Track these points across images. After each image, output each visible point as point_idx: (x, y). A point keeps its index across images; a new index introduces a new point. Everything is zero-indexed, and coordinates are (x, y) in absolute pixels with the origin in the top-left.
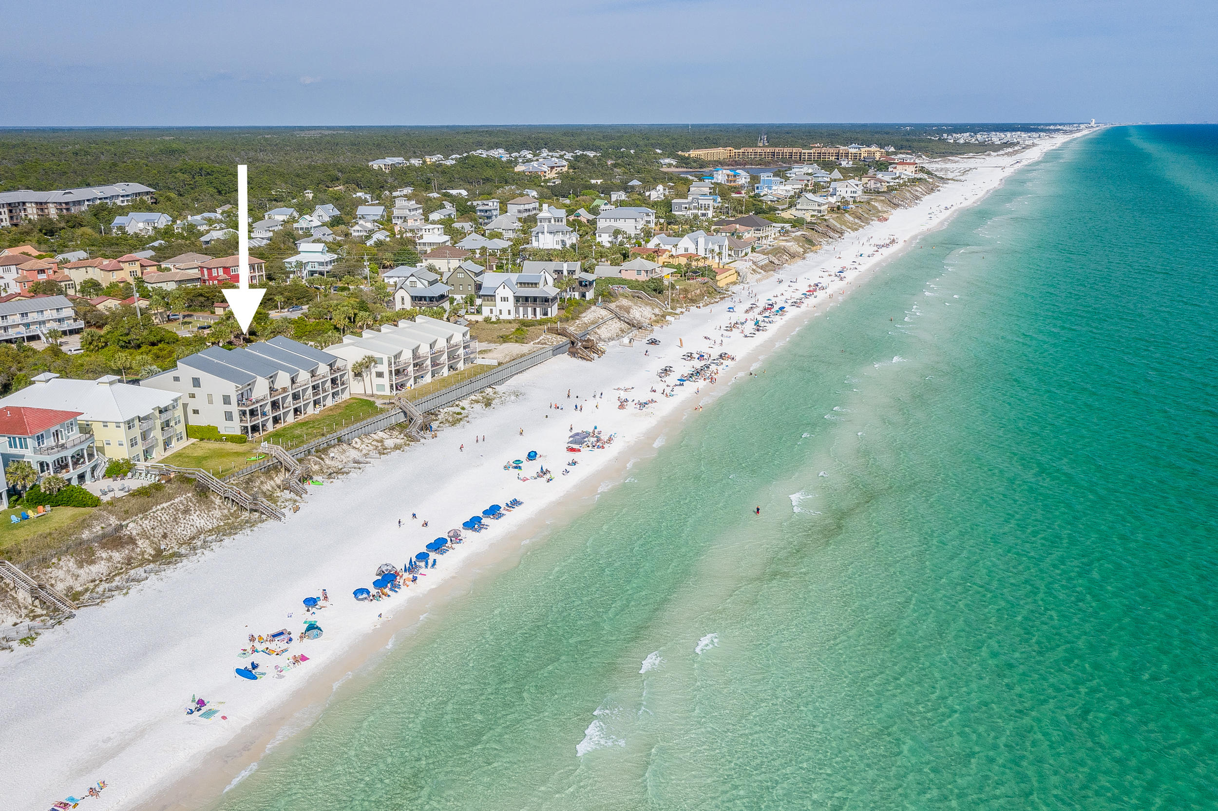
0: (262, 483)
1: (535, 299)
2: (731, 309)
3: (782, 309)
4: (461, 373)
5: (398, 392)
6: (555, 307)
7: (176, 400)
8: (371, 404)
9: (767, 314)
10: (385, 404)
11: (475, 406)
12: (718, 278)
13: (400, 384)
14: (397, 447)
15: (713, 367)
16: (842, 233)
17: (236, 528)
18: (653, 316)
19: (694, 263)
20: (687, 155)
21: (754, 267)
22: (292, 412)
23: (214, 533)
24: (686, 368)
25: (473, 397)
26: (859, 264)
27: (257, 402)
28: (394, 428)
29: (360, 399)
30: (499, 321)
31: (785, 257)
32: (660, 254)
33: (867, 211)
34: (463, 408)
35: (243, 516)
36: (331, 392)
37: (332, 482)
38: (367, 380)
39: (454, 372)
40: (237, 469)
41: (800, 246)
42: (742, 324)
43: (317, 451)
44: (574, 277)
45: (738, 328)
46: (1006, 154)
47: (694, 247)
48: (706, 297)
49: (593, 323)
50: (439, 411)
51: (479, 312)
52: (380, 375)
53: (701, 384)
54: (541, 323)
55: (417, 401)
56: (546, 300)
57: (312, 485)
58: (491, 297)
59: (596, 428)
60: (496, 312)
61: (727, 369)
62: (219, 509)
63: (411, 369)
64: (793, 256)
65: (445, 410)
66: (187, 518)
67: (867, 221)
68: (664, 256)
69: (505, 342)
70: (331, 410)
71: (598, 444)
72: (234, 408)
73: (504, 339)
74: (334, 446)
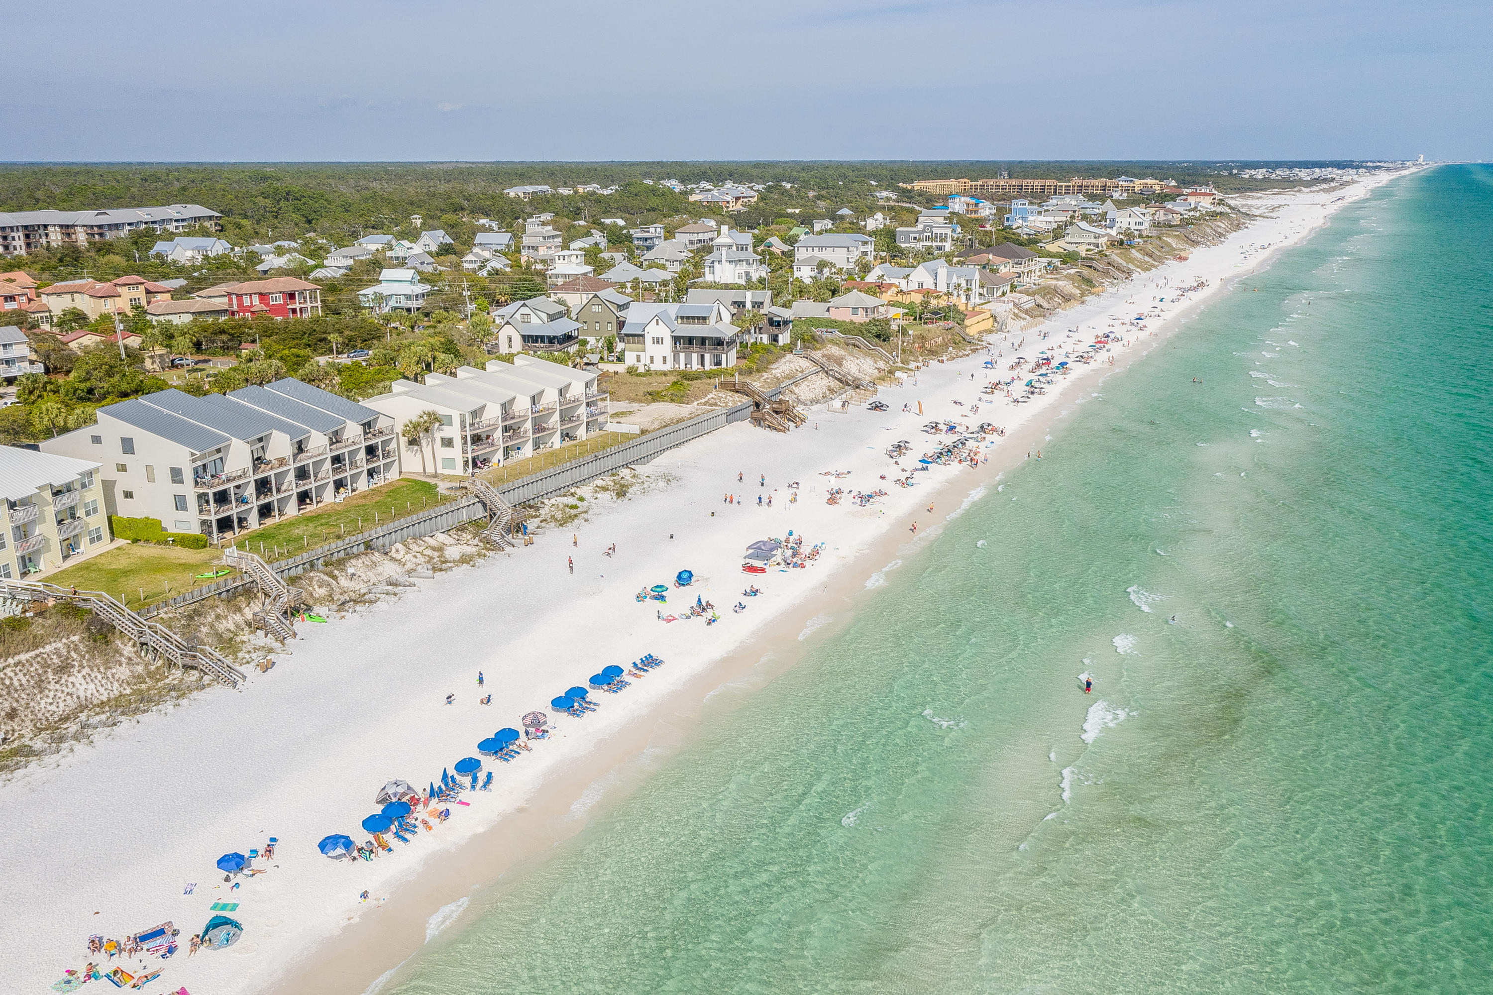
0: (218, 617)
1: (703, 341)
2: (989, 365)
3: (1063, 364)
4: (582, 445)
5: (477, 470)
6: (733, 354)
7: (90, 474)
8: (429, 489)
9: (1043, 370)
10: (452, 488)
11: (602, 495)
12: (967, 322)
13: (481, 459)
14: (465, 559)
15: (971, 444)
16: (1129, 273)
17: (150, 700)
18: (876, 371)
19: (934, 302)
20: (909, 187)
21: (1016, 311)
22: (294, 500)
23: (107, 708)
24: (931, 444)
25: (599, 482)
26: (1162, 310)
27: (229, 480)
28: (466, 528)
29: (415, 481)
30: (648, 373)
31: (1056, 299)
32: (883, 290)
33: (1159, 248)
34: (581, 499)
35: (171, 677)
36: (366, 467)
37: (343, 617)
38: (427, 450)
39: (571, 443)
40: (173, 594)
41: (1075, 286)
42: (1008, 384)
43: (326, 565)
44: (762, 311)
45: (1002, 390)
46: (1321, 190)
47: (932, 281)
48: (951, 349)
49: (788, 377)
50: (543, 503)
51: (620, 359)
52: (448, 443)
53: (954, 469)
54: (710, 375)
55: (506, 486)
56: (719, 342)
57: (308, 622)
58: (639, 337)
59: (791, 533)
60: (645, 359)
61: (993, 447)
62: (128, 664)
63: (498, 434)
64: (1067, 298)
65: (553, 501)
66: (63, 681)
67: (1161, 260)
68: (890, 293)
69: (654, 400)
70: (364, 497)
71: (795, 560)
72: (189, 490)
73: (654, 396)
74: (357, 556)
